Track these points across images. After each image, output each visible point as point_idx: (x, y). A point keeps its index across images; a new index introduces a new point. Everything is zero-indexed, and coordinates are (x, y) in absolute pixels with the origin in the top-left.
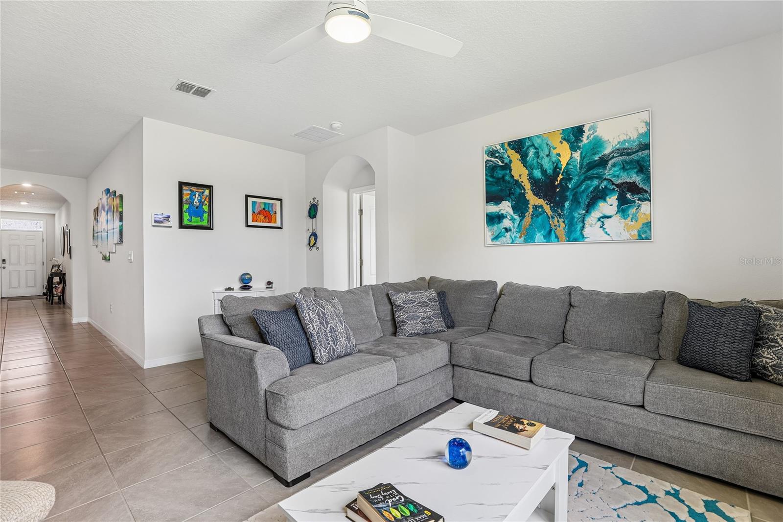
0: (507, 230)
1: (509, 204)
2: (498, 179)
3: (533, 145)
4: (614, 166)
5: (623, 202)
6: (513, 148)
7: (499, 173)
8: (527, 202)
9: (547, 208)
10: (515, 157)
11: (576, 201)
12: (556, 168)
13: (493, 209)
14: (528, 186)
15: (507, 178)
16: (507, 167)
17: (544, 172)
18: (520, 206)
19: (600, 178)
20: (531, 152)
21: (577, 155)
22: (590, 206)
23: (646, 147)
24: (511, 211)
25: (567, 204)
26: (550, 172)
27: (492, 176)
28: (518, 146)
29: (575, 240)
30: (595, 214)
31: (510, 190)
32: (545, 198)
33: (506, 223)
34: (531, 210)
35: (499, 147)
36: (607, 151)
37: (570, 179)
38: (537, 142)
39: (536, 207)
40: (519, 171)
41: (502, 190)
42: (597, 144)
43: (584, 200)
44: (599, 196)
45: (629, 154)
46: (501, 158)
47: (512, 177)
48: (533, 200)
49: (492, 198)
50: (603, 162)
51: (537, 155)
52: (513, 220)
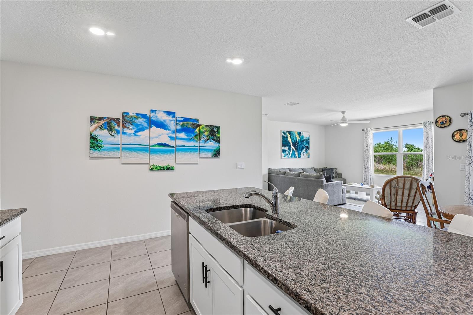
0: (287, 154)
1: (287, 148)
2: (285, 140)
3: (292, 134)
4: (305, 142)
5: (306, 150)
6: (288, 133)
7: (285, 139)
8: (291, 148)
9: (295, 150)
10: (289, 136)
11: (299, 149)
12: (296, 140)
13: (283, 148)
14: (291, 144)
15: (287, 141)
16: (287, 138)
17: (294, 141)
18: (290, 148)
19: (303, 144)
20: (292, 135)
21: (300, 138)
22: (302, 150)
23: (309, 139)
24: (288, 150)
25: (298, 149)
26: (295, 141)
27: (284, 139)
28: (289, 133)
29: (299, 157)
30: (302, 152)
31: (288, 144)
32: (294, 147)
33: (287, 153)
34: (292, 150)
35: (285, 132)
36: (304, 139)
37: (299, 144)
38: (293, 133)
39: (293, 149)
40: (290, 140)
41: (286, 144)
42: (303, 137)
43: (301, 149)
44: (303, 148)
45: (307, 140)
46: (286, 135)
47: (288, 141)
48: (292, 147)
49: (284, 145)
50: (303, 141)
51: (293, 136)
52: (288, 152)
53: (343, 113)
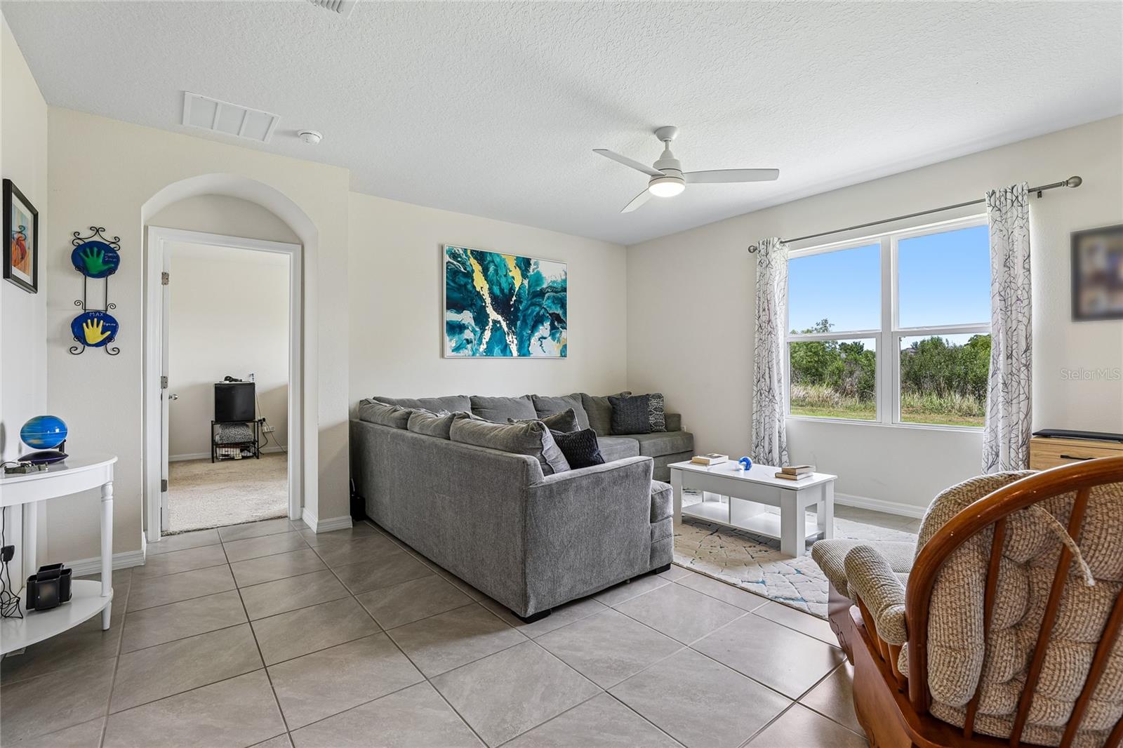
0: (469, 342)
1: (471, 315)
2: (460, 286)
3: (493, 262)
4: (548, 298)
5: (553, 327)
6: (475, 258)
7: (462, 280)
8: (487, 316)
9: (504, 324)
10: (477, 268)
11: (524, 322)
12: (512, 289)
13: (452, 316)
14: (488, 300)
15: (469, 287)
16: (469, 275)
17: (502, 290)
18: (481, 319)
19: (540, 305)
20: (492, 268)
21: (526, 282)
22: (534, 328)
23: (564, 290)
24: (473, 323)
25: (519, 323)
26: (506, 291)
27: (454, 281)
28: (480, 256)
29: (524, 355)
30: (537, 335)
31: (472, 300)
32: (502, 315)
33: (468, 334)
34: (491, 324)
35: (461, 252)
36: (545, 286)
37: (521, 302)
38: (497, 260)
39: (495, 322)
40: (480, 283)
41: (463, 299)
42: (538, 278)
43: (530, 322)
44: (539, 321)
45: (556, 292)
46: (464, 264)
47: (474, 287)
48: (493, 315)
49: (453, 304)
50: (542, 294)
51: (496, 271)
52: (474, 331)
53: (663, 133)
